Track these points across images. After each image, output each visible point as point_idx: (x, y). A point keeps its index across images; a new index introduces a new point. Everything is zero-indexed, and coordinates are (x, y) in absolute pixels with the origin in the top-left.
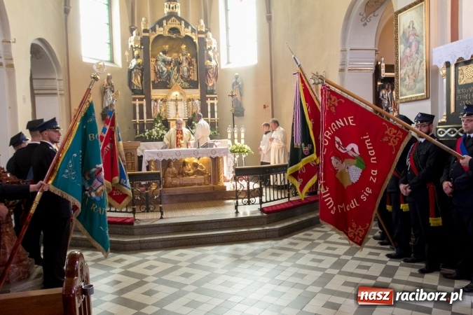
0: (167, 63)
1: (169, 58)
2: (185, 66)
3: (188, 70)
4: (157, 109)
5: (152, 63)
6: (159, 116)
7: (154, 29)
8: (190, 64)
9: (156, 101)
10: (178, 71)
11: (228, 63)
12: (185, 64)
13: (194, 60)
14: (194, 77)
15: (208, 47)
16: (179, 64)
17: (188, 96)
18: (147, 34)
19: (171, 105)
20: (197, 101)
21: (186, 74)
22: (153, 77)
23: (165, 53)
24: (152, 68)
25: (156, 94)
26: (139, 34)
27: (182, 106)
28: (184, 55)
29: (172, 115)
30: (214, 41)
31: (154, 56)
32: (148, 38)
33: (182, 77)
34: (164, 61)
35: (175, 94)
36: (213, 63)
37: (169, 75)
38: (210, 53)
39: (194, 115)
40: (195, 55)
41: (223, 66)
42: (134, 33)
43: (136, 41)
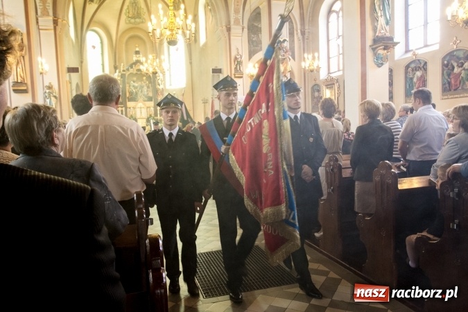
0: (135, 88)
1: (136, 85)
2: (145, 89)
3: (147, 91)
4: (130, 112)
5: (127, 88)
6: (131, 116)
7: (128, 70)
8: (148, 87)
9: (130, 108)
10: (142, 92)
11: (171, 85)
12: (145, 88)
13: (150, 85)
14: (151, 95)
15: (158, 78)
16: (142, 87)
17: (148, 106)
18: (124, 73)
19: (138, 111)
20: (152, 109)
21: (146, 93)
22: (128, 95)
23: (134, 82)
24: (127, 90)
25: (130, 104)
26: (120, 72)
27: (144, 111)
28: (145, 83)
29: (138, 116)
30: (161, 75)
31: (129, 83)
32: (125, 74)
33: (144, 95)
34: (134, 86)
35: (140, 104)
36: (161, 87)
37: (136, 93)
38: (160, 82)
39: (151, 116)
40: (150, 82)
41: (168, 87)
42: (117, 71)
43: (118, 76)
